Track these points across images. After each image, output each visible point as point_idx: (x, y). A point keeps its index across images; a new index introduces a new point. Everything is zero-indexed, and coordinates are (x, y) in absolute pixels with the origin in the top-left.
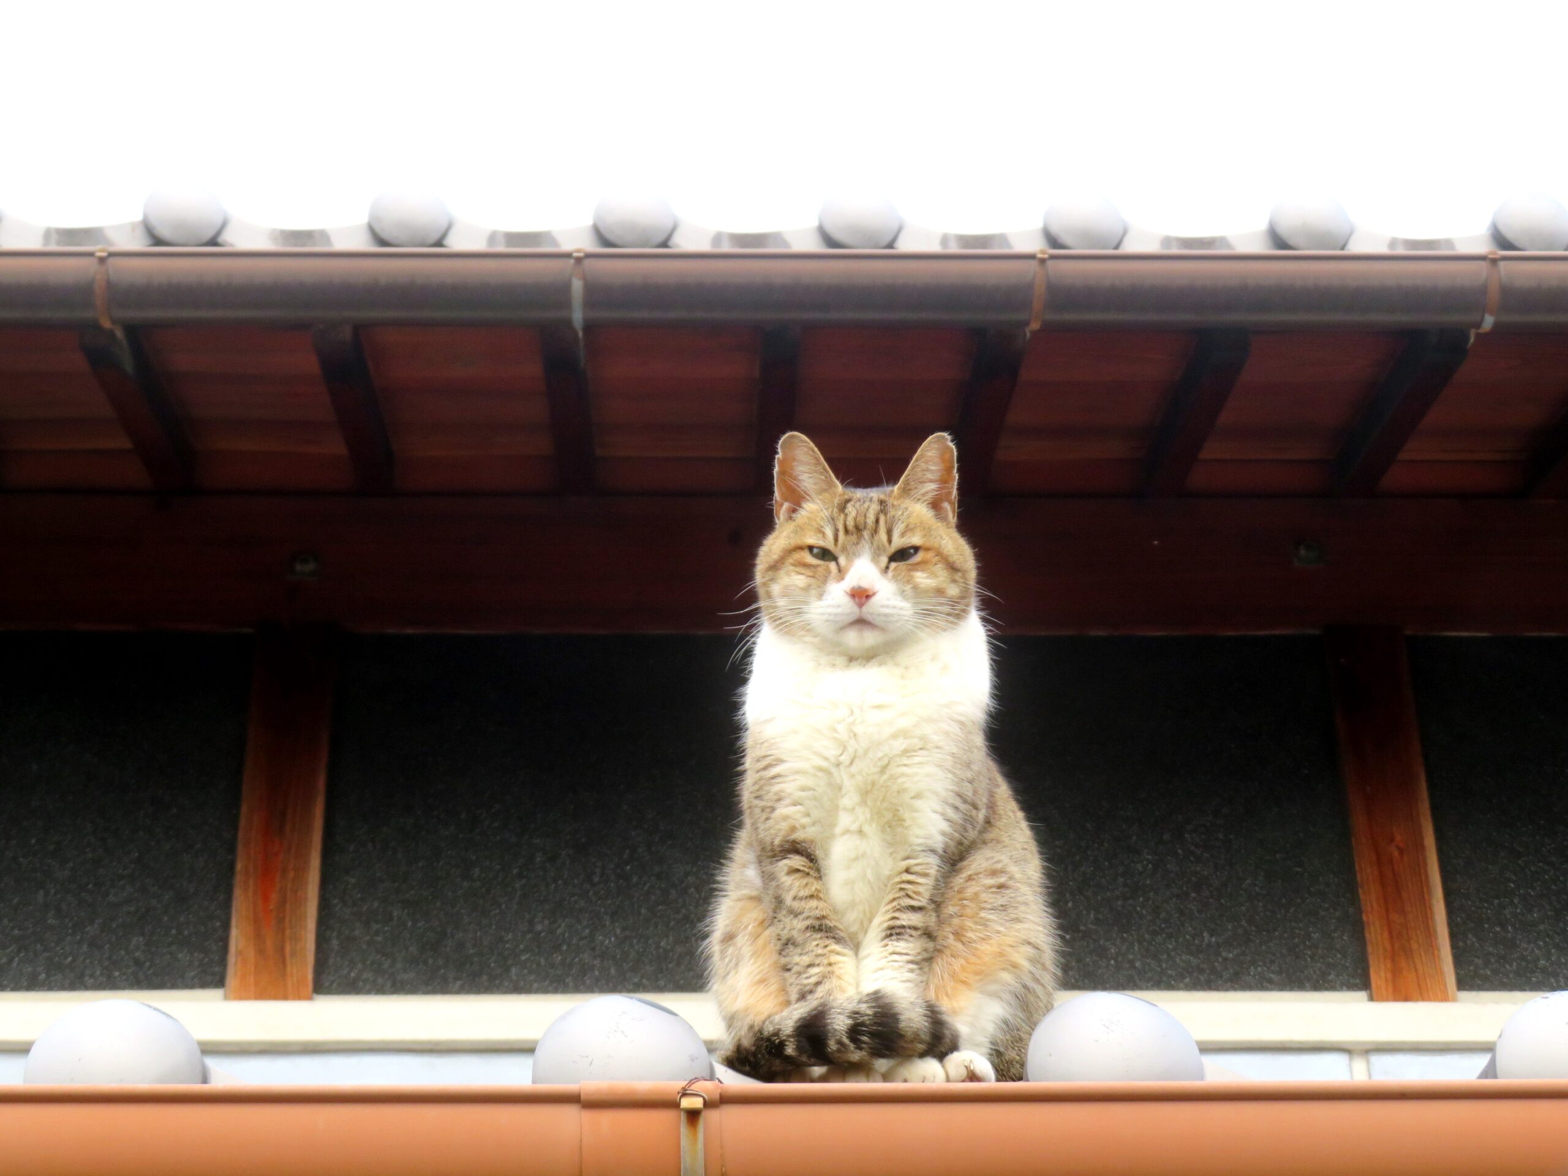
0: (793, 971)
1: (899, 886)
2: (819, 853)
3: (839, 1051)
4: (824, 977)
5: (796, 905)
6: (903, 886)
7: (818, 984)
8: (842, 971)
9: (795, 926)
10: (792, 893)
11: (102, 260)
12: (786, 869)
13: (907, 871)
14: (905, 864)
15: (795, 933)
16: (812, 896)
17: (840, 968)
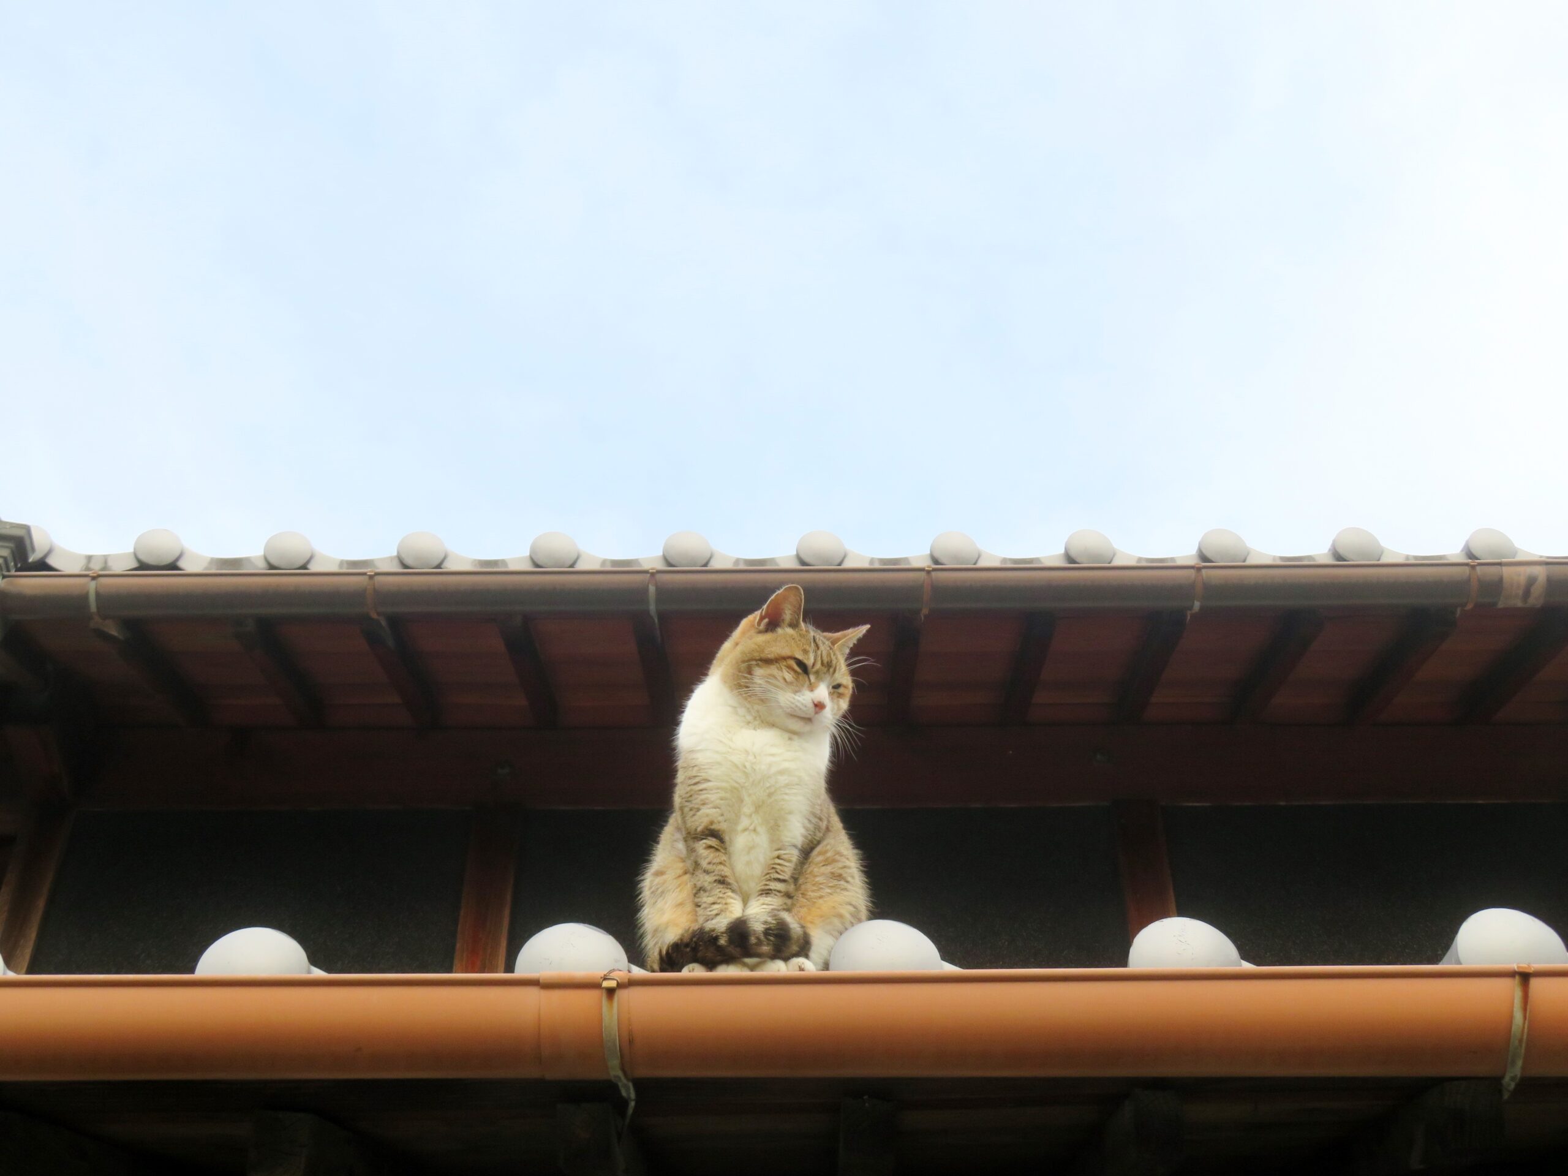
0: (702, 907)
1: (772, 866)
2: (727, 838)
3: (756, 944)
4: (722, 911)
5: (710, 867)
6: (774, 866)
7: (717, 915)
8: (733, 909)
9: (706, 880)
10: (707, 861)
11: (371, 577)
12: (704, 845)
13: (778, 857)
14: (777, 853)
15: (706, 884)
16: (721, 863)
17: (732, 907)
